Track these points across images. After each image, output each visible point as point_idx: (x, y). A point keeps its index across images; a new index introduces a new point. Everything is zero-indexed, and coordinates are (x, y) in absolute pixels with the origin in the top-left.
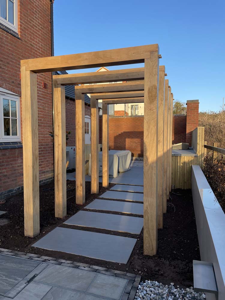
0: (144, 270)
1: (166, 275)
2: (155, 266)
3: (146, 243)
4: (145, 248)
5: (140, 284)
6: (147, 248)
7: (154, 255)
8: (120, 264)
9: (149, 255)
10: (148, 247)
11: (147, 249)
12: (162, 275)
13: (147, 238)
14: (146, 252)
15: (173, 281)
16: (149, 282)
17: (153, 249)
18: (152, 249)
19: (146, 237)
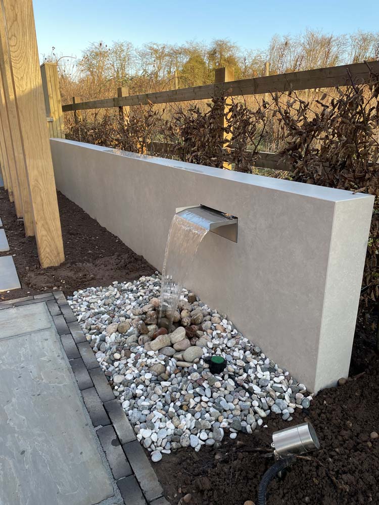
0: (61, 283)
1: (98, 277)
2: (75, 274)
3: (44, 246)
4: (43, 257)
5: (67, 300)
6: (47, 255)
7: (61, 264)
8: (8, 292)
9: (52, 265)
10: (48, 253)
11: (47, 257)
12: (93, 279)
13: (44, 238)
14: (46, 264)
15: (114, 279)
16: (81, 292)
17: (58, 253)
18: (56, 254)
19: (43, 236)
